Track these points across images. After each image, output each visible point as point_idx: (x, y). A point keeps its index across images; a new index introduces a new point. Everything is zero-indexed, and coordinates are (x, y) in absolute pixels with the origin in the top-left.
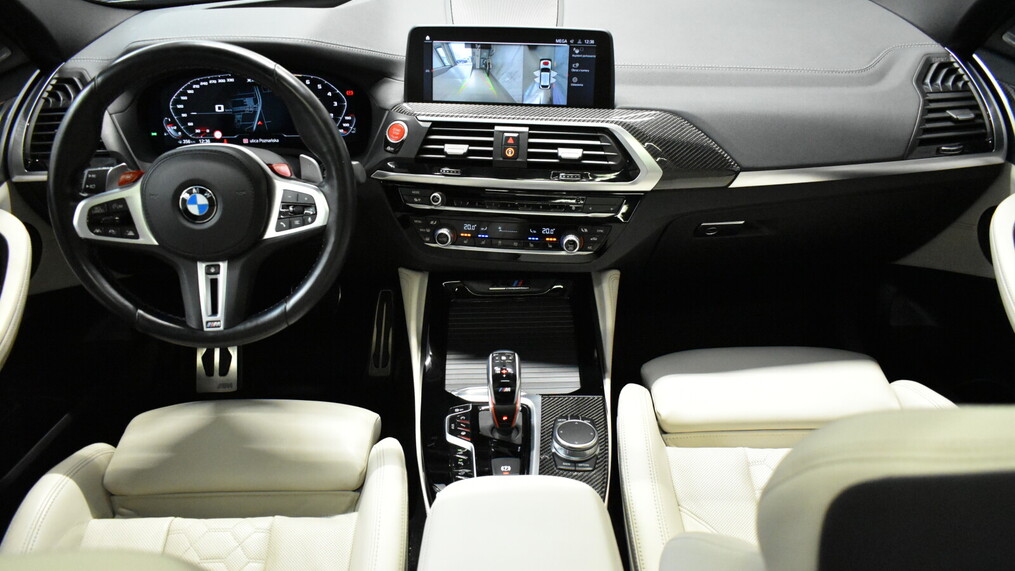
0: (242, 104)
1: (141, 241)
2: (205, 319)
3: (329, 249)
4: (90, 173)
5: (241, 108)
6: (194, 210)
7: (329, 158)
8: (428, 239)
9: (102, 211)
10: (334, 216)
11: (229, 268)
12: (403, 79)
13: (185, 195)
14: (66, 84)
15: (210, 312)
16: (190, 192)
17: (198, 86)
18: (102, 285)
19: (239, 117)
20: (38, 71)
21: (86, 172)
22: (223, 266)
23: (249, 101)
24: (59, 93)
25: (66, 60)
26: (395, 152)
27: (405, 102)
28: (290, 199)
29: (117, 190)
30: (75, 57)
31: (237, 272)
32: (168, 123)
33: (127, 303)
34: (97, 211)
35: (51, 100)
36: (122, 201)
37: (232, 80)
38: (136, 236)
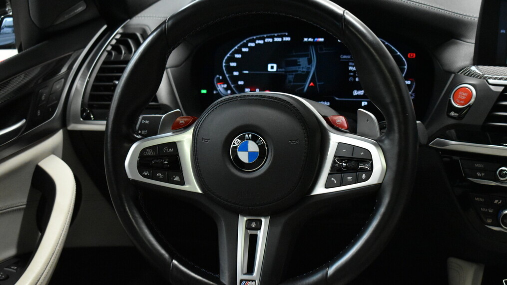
0: (296, 64)
1: (186, 188)
2: (240, 276)
3: (382, 210)
4: (144, 119)
5: (294, 68)
6: (243, 157)
7: (392, 110)
8: (489, 221)
9: (153, 153)
10: (391, 175)
11: (271, 225)
12: (474, 41)
13: (236, 142)
14: (130, 39)
15: (245, 271)
16: (242, 138)
17: (253, 45)
18: (141, 229)
19: (290, 77)
20: (105, 27)
21: (141, 118)
22: (265, 222)
23: (303, 61)
24: (122, 47)
25: (131, 17)
26: (459, 118)
27: (474, 65)
28: (345, 153)
29: (170, 134)
30: (139, 15)
31: (278, 229)
32: (219, 81)
33: (163, 252)
34: (149, 153)
35: (113, 54)
36: (174, 145)
37: (288, 39)
38: (182, 183)
